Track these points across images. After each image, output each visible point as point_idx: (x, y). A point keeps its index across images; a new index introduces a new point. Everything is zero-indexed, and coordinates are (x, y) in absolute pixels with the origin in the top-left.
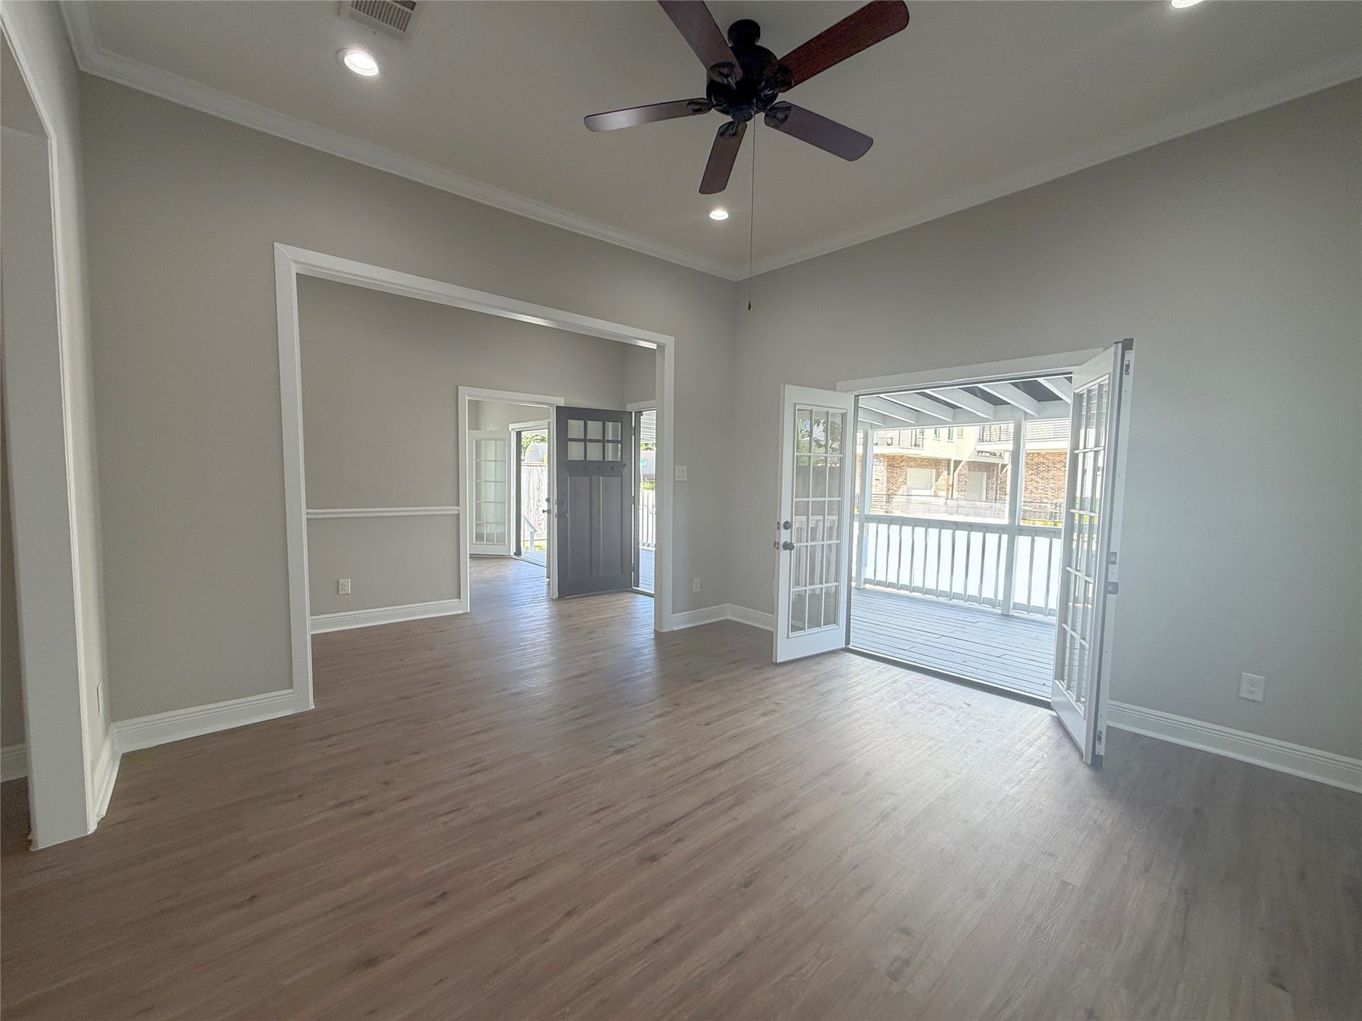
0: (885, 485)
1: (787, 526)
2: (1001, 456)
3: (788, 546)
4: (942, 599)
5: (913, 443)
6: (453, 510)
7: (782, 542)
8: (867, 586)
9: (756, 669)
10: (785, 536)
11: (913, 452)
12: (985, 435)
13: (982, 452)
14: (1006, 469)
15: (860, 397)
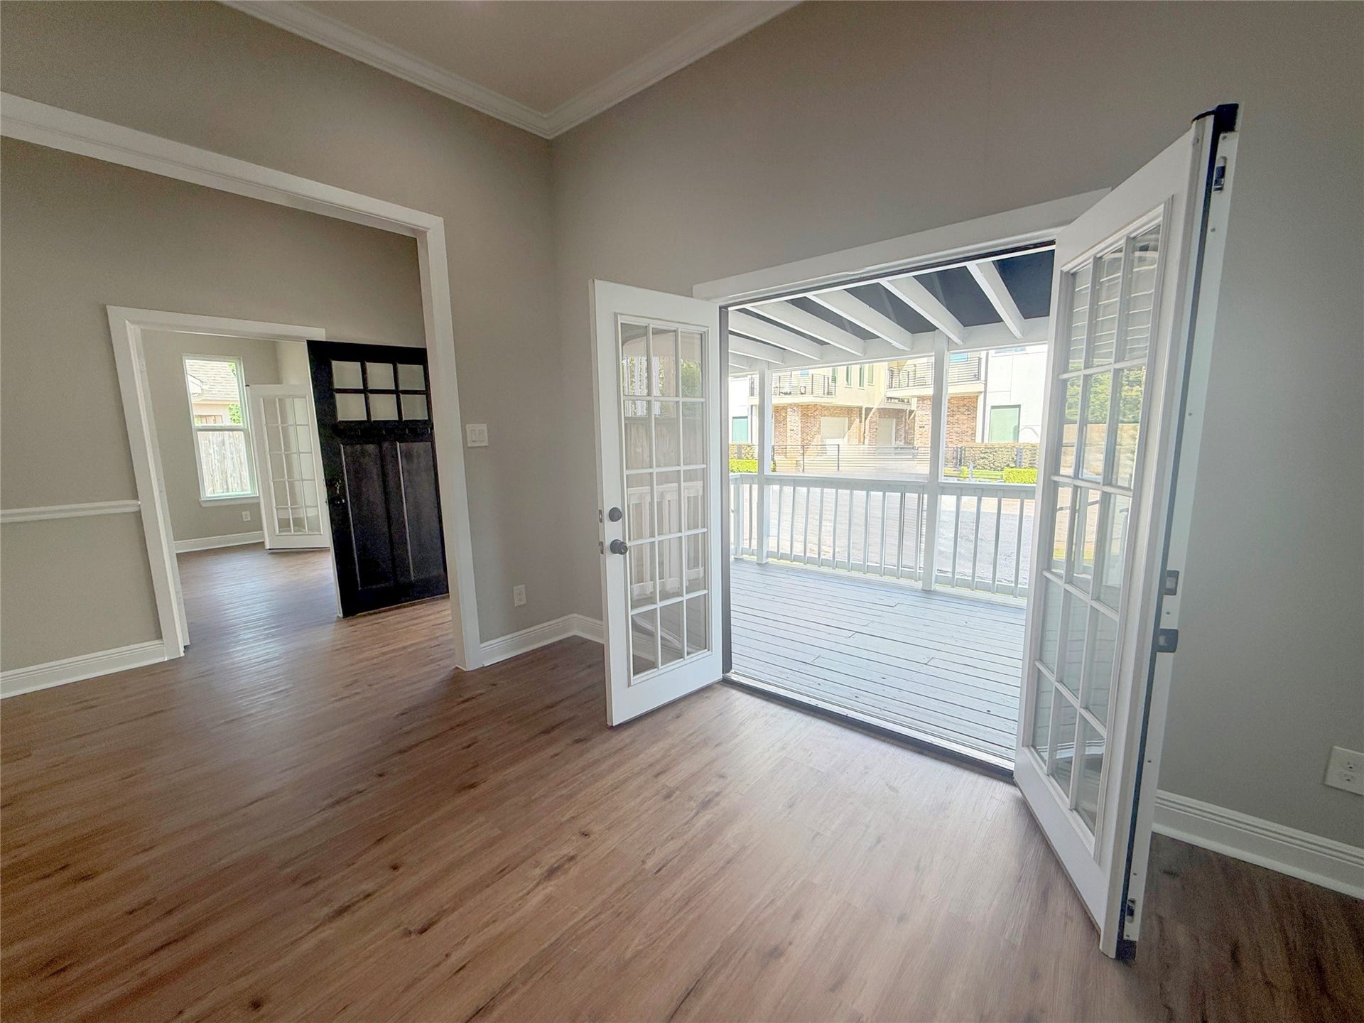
0: (800, 435)
1: (615, 515)
2: (908, 402)
3: (618, 548)
4: (854, 574)
5: (826, 391)
6: (129, 506)
7: (608, 543)
8: (770, 560)
9: (578, 741)
10: (612, 531)
11: (826, 400)
12: (894, 381)
13: (891, 398)
14: (913, 414)
15: (730, 309)
